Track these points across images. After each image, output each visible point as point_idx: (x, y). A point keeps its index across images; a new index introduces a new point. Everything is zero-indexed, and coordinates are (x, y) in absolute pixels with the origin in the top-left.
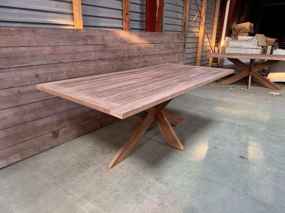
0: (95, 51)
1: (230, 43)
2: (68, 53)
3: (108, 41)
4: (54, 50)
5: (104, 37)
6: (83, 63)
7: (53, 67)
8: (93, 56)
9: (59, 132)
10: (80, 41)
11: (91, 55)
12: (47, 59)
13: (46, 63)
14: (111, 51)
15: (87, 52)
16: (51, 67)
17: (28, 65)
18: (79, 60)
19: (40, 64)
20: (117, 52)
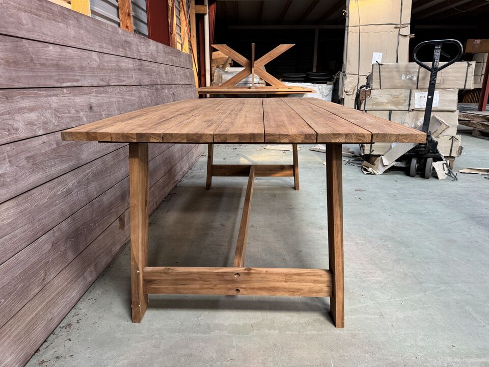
0: (134, 70)
1: (223, 76)
2: (113, 69)
3: (142, 54)
4: (100, 60)
5: (139, 48)
6: (128, 89)
7: (103, 92)
8: (134, 78)
9: (124, 216)
10: (121, 49)
11: (132, 77)
12: (96, 76)
13: (95, 84)
14: (147, 71)
15: (129, 70)
16: (101, 93)
17: (79, 84)
18: (124, 83)
19: (90, 84)
20: (152, 75)
